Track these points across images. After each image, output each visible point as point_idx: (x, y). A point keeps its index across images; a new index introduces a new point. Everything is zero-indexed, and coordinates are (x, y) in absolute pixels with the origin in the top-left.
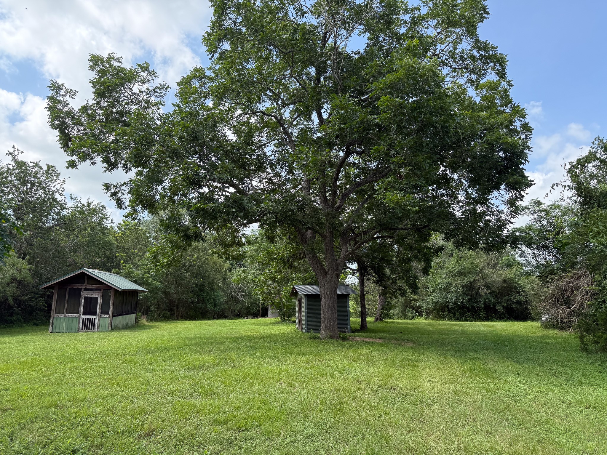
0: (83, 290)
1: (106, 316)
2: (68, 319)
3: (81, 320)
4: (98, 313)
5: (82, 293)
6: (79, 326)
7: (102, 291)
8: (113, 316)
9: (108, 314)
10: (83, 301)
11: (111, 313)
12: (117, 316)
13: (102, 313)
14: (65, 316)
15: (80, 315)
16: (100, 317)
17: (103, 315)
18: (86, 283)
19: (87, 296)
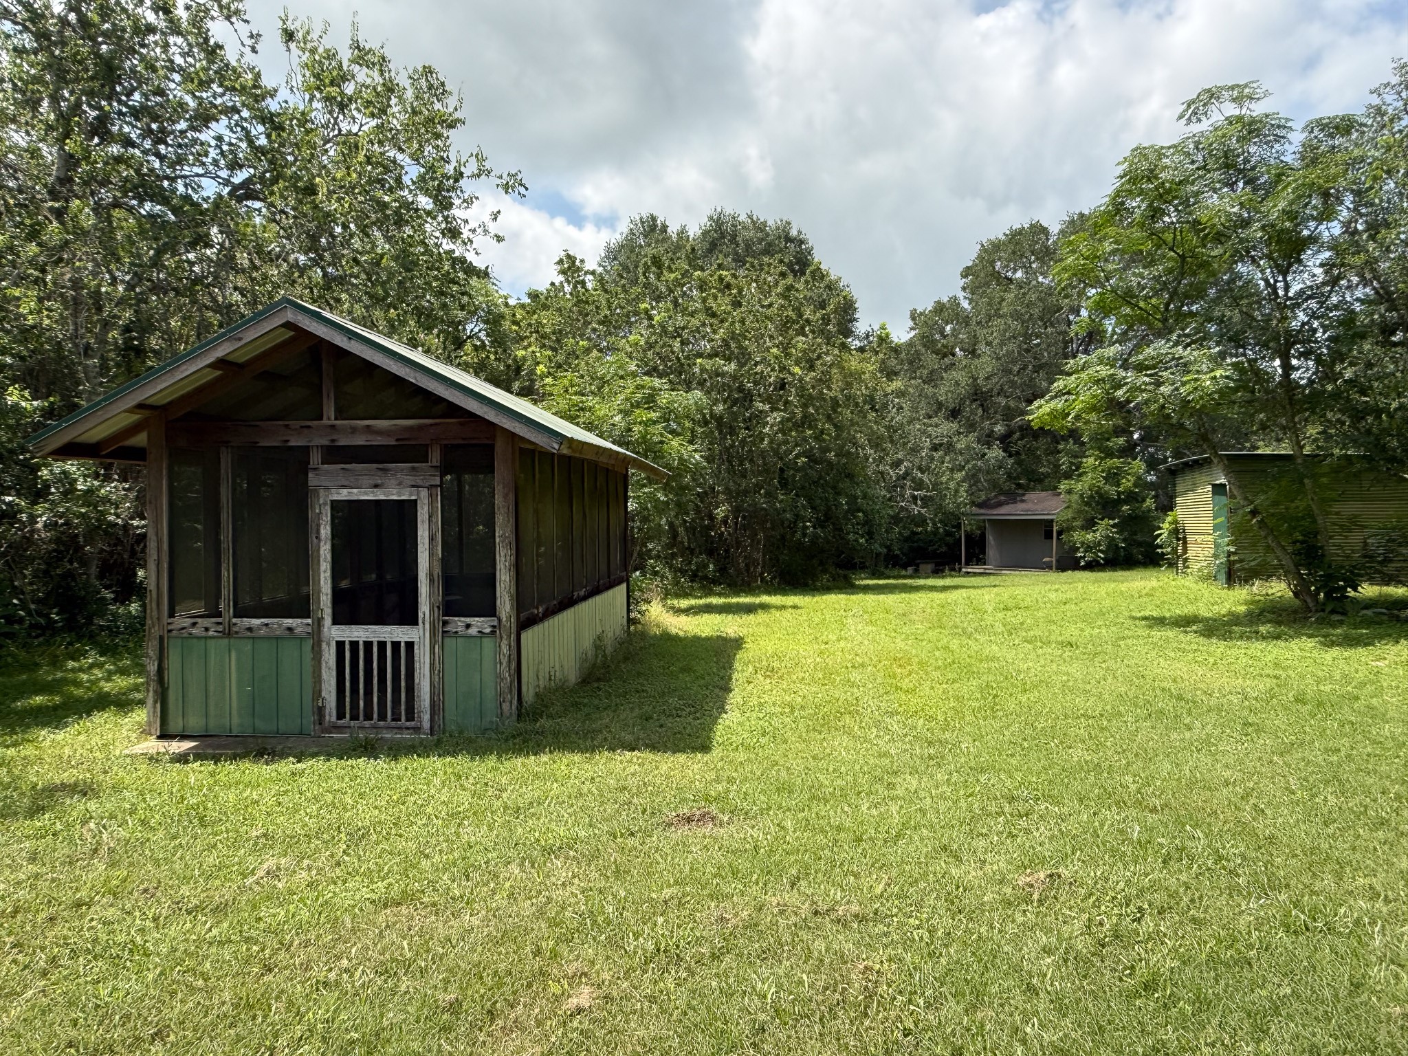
0: (315, 458)
1: (480, 624)
2: (247, 646)
3: (330, 656)
4: (424, 609)
5: (313, 479)
6: (317, 693)
7: (435, 457)
8: (526, 622)
9: (489, 610)
10: (325, 531)
11: (505, 605)
12: (550, 613)
13: (450, 608)
14: (228, 633)
15: (319, 622)
16: (440, 633)
17: (458, 623)
18: (330, 410)
19: (344, 494)
